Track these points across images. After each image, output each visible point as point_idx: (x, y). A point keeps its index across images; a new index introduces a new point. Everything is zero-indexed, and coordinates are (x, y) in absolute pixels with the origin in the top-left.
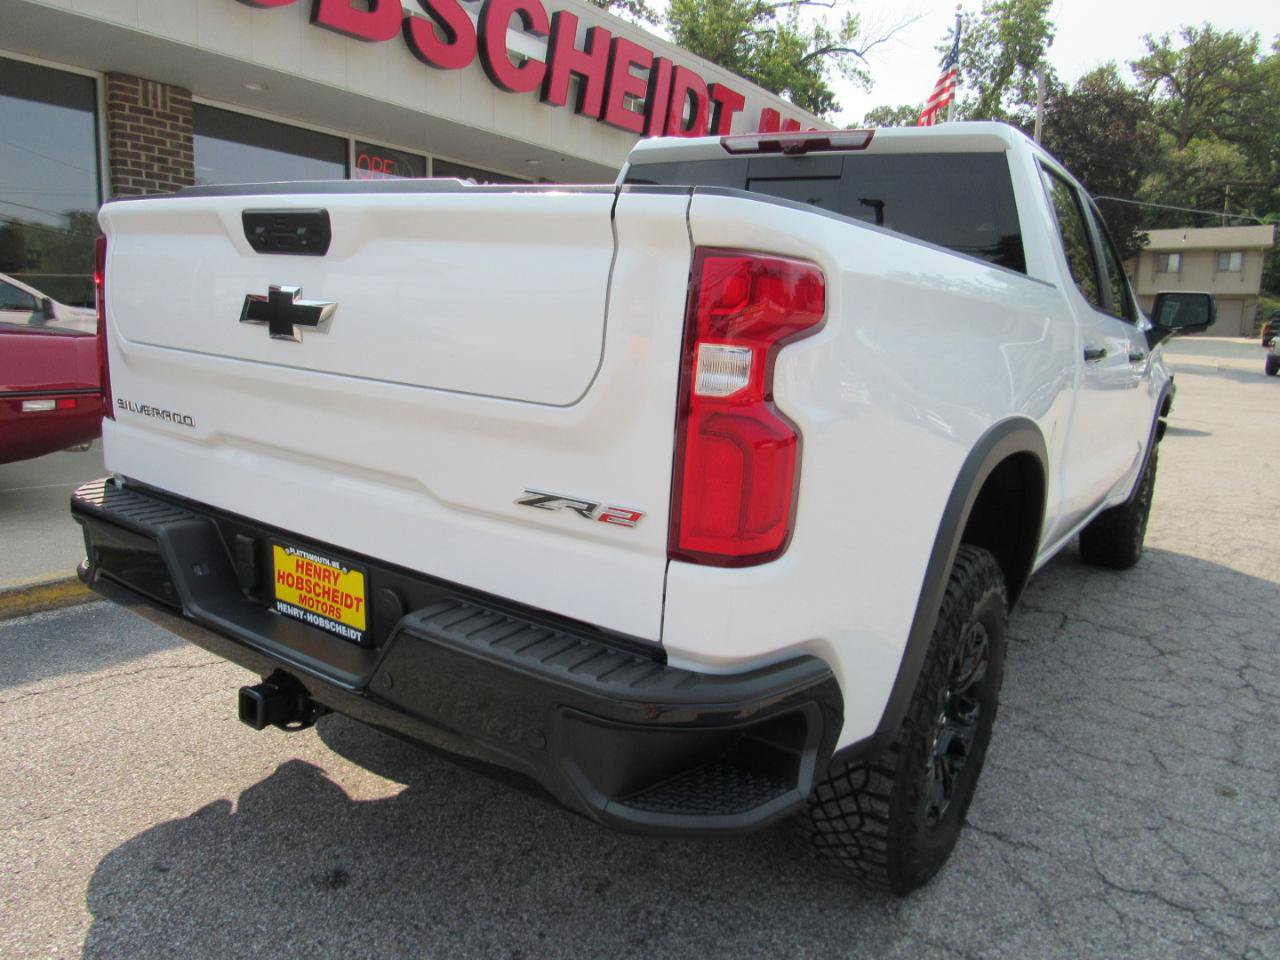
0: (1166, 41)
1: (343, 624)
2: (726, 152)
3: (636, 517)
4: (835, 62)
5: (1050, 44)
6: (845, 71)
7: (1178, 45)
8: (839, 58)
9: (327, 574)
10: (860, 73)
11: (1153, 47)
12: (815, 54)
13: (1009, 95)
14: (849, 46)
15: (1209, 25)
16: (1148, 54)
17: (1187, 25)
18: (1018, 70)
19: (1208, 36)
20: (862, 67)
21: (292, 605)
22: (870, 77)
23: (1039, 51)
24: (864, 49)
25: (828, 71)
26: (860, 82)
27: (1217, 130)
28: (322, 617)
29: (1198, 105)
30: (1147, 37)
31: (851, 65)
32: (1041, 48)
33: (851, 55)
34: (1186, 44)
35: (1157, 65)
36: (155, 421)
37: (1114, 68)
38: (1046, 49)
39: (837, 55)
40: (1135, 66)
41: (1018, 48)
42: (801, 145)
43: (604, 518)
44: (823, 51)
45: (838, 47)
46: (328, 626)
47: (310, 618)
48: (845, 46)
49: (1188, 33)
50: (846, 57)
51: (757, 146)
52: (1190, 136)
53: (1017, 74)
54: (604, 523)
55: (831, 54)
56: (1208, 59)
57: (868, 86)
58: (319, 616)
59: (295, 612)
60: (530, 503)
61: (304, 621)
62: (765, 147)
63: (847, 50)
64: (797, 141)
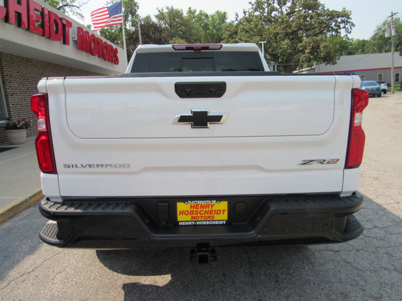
0: (162, 10)
1: (216, 221)
2: (174, 50)
3: (338, 160)
4: (70, 10)
5: (138, 9)
6: (74, 13)
7: (165, 11)
8: (71, 8)
9: (207, 206)
10: (79, 14)
11: (160, 11)
12: (62, 7)
13: (129, 24)
14: (74, 4)
15: (172, 6)
16: (159, 13)
17: (167, 6)
18: (130, 16)
19: (172, 9)
20: (79, 12)
21: (189, 221)
22: (83, 15)
23: (136, 11)
24: (79, 6)
25: (68, 12)
26: (80, 17)
27: (179, 36)
28: (205, 221)
29: (173, 28)
30: (157, 8)
31: (75, 11)
32: (136, 10)
33: (75, 8)
34: (167, 11)
35: (161, 16)
36: (96, 170)
37: (150, 16)
38: (137, 10)
39: (70, 7)
40: (156, 16)
41: (129, 9)
42: (200, 48)
43: (328, 163)
44: (65, 6)
45: (70, 4)
46: (210, 223)
47: (197, 223)
48: (72, 4)
49: (168, 8)
50: (73, 8)
51: (185, 48)
52: (173, 37)
53: (130, 18)
54: (329, 164)
55: (68, 7)
56: (173, 16)
57: (83, 18)
58: (203, 221)
59: (190, 223)
60: (304, 164)
61: (195, 225)
62: (188, 48)
63: (73, 6)
64: (199, 47)
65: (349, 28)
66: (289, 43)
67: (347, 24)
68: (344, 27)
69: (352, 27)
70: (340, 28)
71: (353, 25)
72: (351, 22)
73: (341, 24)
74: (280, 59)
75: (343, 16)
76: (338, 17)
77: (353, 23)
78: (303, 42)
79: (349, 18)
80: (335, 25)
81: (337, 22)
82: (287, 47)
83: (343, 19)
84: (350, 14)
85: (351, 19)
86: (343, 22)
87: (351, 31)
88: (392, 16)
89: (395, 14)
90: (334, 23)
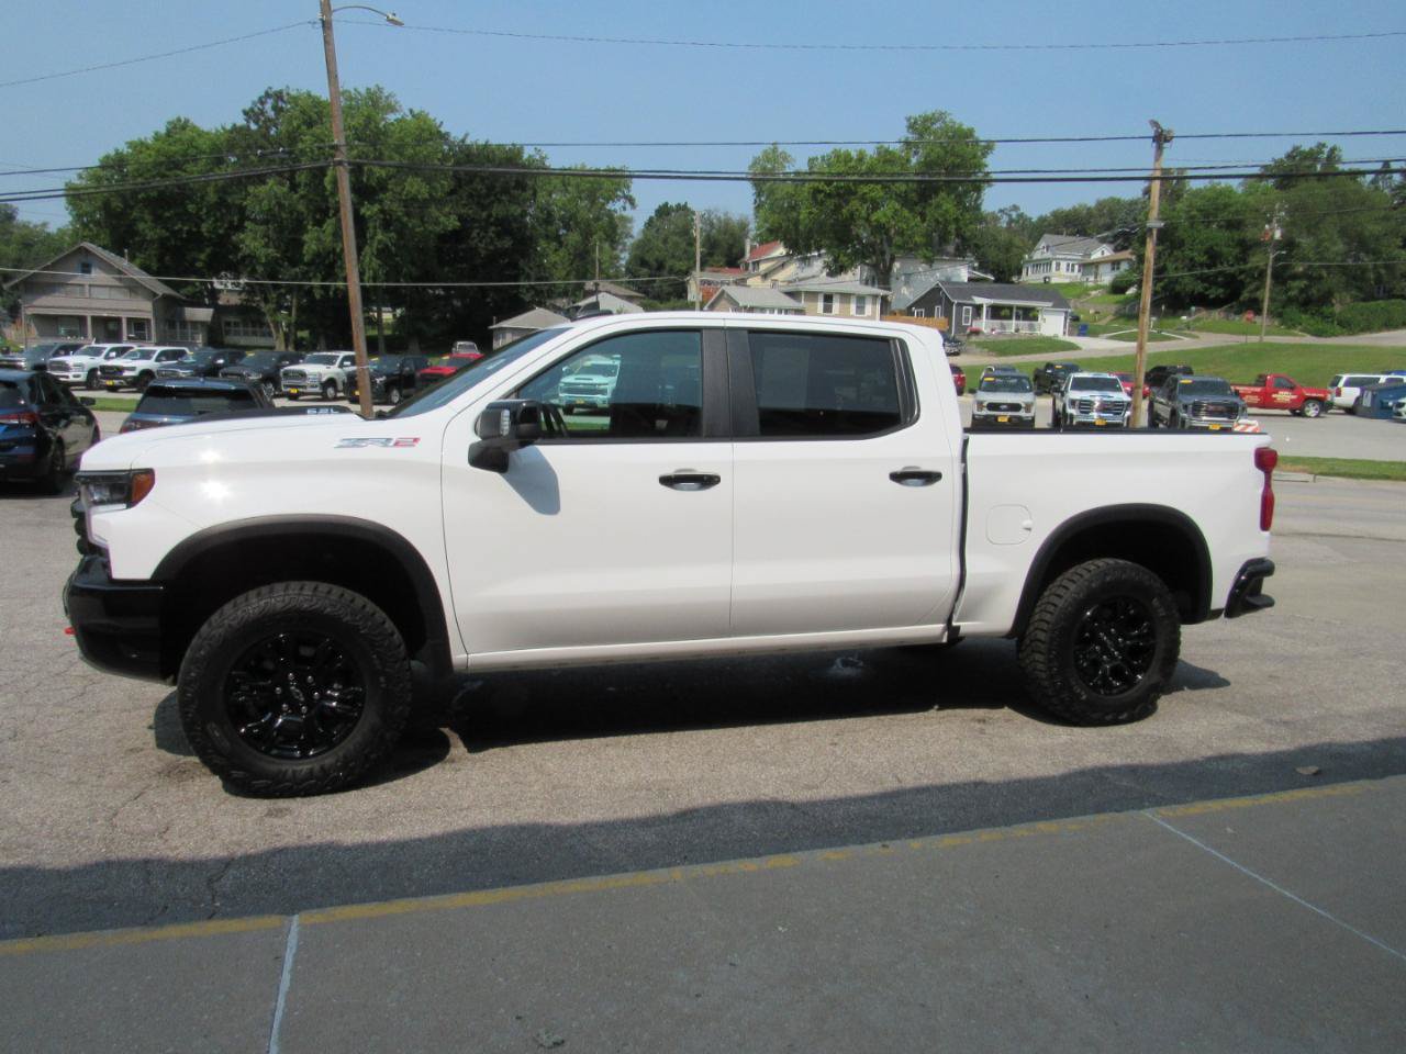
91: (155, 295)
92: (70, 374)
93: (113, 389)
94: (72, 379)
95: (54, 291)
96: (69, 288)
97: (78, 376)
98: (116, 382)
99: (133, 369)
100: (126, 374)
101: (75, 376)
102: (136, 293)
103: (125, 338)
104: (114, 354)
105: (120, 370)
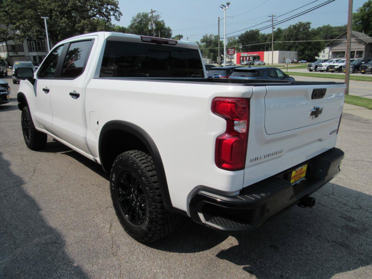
1: (302, 178)
2: (141, 41)
9: (301, 169)
21: (293, 183)
47: (296, 182)
58: (298, 180)
62: (152, 41)
65: (118, 16)
66: (67, 22)
67: (116, 12)
68: (114, 15)
69: (120, 15)
70: (110, 15)
71: (120, 14)
72: (119, 11)
73: (111, 11)
74: (59, 37)
75: (112, 5)
76: (108, 4)
77: (121, 12)
78: (81, 23)
79: (117, 7)
80: (106, 11)
81: (107, 8)
82: (66, 26)
83: (112, 7)
84: (118, 4)
85: (119, 8)
86: (112, 9)
87: (120, 19)
88: (152, 13)
89: (154, 11)
90: (104, 10)
91: (366, 43)
92: (322, 68)
93: (332, 72)
94: (323, 69)
95: (338, 45)
96: (342, 44)
97: (325, 68)
98: (332, 70)
99: (338, 66)
100: (335, 67)
101: (324, 68)
102: (361, 43)
103: (355, 57)
104: (335, 62)
105: (334, 66)
